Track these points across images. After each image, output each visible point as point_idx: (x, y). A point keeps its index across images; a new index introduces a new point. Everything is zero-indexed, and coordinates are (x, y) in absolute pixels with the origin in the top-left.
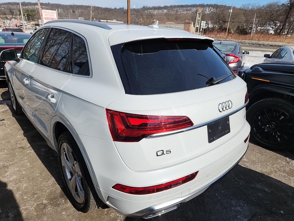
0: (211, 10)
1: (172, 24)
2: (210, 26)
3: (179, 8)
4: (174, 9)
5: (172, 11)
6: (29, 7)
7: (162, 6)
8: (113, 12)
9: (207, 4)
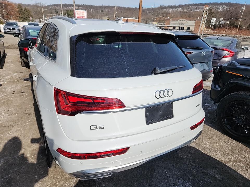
0: (224, 8)
1: (184, 21)
2: (222, 22)
3: (193, 6)
4: (188, 8)
5: (186, 9)
6: (69, 7)
7: (177, 5)
8: (133, 11)
9: (221, 3)
